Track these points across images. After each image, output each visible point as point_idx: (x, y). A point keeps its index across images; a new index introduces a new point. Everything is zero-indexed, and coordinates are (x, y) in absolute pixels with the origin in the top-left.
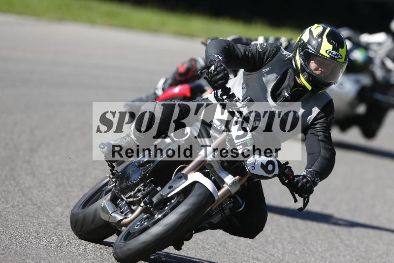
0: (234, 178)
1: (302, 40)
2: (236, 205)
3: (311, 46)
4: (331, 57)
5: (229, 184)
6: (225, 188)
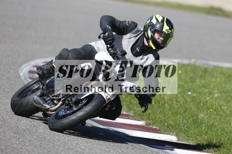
4: (168, 33)
5: (110, 95)
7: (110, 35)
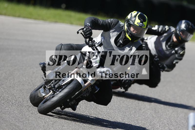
1: (128, 18)
3: (131, 21)
4: (139, 25)
5: (90, 80)
6: (89, 82)
7: (87, 30)
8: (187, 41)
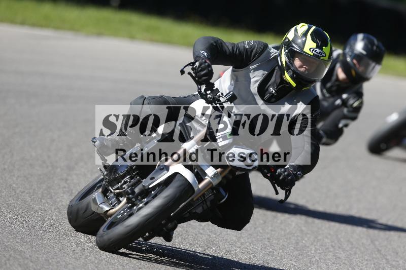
0: (216, 170)
1: (287, 38)
2: (219, 196)
3: (296, 44)
5: (210, 176)
6: (207, 180)
7: (203, 66)
8: (367, 79)
